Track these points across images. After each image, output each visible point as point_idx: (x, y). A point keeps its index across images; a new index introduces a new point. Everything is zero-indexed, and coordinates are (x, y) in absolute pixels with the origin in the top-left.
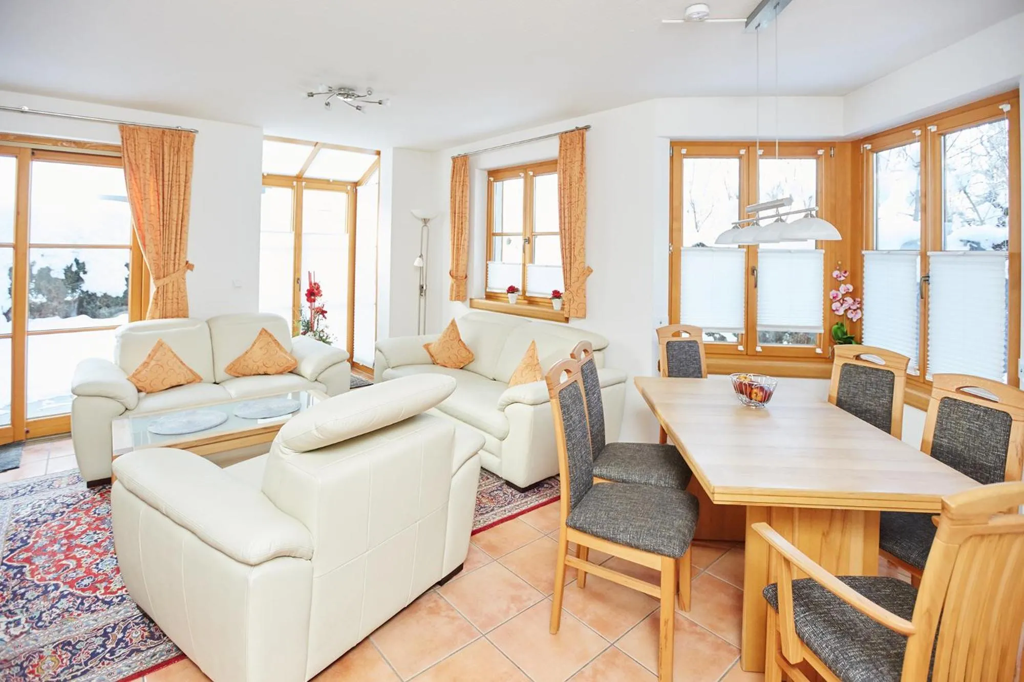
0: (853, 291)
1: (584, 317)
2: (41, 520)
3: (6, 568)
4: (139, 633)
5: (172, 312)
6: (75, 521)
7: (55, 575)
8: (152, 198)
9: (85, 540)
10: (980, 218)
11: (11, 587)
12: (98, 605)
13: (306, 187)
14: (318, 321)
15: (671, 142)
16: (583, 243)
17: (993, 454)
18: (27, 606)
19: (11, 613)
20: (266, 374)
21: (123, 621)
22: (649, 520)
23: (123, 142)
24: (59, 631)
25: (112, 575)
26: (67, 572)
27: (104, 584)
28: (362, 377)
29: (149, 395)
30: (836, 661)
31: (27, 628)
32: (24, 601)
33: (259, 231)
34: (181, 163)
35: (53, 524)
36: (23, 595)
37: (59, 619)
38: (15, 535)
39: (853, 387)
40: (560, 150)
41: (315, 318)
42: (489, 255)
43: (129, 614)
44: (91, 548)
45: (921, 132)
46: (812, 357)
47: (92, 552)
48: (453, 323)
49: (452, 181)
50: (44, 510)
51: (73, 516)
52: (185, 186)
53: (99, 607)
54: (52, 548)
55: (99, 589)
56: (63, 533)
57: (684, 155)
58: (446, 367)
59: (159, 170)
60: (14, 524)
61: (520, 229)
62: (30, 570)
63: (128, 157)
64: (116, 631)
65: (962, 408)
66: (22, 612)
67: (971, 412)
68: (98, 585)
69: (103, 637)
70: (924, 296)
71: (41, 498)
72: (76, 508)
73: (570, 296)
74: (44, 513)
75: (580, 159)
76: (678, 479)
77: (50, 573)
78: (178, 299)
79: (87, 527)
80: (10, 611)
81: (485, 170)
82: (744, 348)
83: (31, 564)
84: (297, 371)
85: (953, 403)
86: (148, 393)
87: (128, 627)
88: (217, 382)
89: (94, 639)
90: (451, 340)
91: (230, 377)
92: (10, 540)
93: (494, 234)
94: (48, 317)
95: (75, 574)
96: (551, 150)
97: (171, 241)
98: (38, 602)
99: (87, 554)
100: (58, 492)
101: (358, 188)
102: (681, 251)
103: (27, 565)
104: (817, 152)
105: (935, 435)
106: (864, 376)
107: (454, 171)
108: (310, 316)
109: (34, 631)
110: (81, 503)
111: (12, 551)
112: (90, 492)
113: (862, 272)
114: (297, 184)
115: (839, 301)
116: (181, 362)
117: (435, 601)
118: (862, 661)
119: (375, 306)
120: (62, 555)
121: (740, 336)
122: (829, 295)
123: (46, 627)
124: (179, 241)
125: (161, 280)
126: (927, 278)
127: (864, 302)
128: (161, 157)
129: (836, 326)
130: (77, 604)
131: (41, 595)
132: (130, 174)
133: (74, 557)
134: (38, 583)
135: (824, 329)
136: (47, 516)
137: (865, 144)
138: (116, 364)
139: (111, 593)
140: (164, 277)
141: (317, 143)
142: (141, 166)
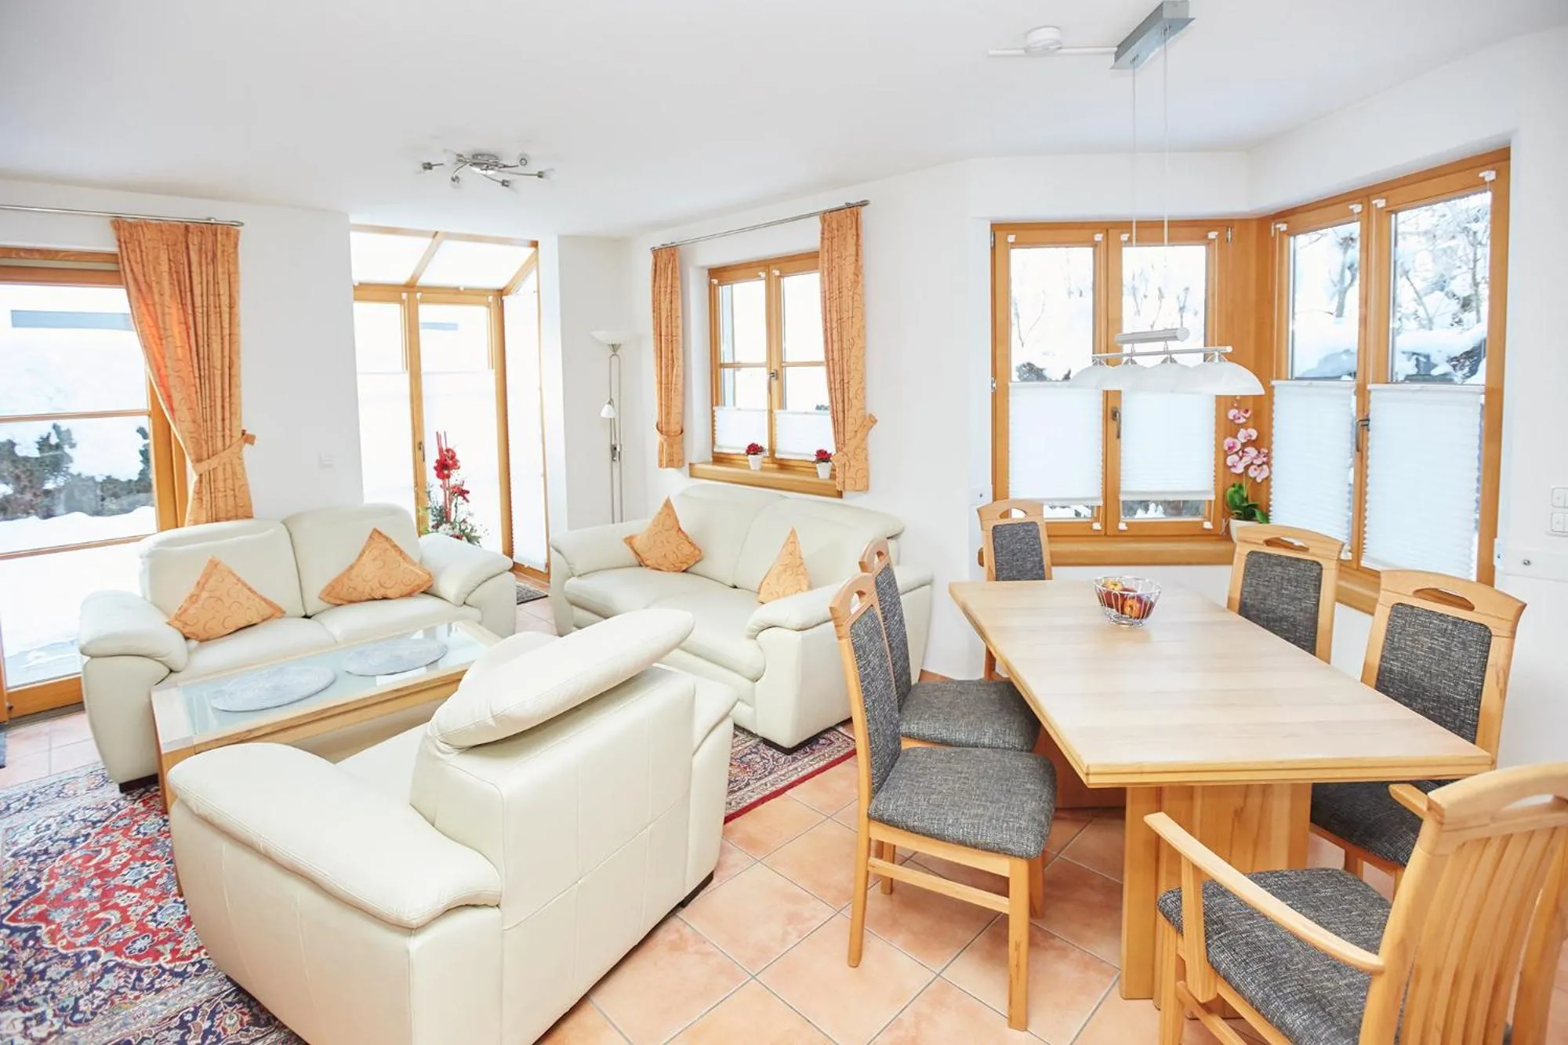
0: (1258, 436)
1: (866, 488)
2: (53, 850)
3: (7, 932)
4: (236, 1018)
5: (227, 511)
6: (109, 848)
7: (90, 938)
8: (176, 334)
9: (129, 877)
10: (1428, 315)
11: (21, 962)
12: (165, 980)
13: (423, 301)
14: (456, 506)
15: (992, 225)
16: (862, 379)
17: (1465, 683)
18: (51, 990)
19: (28, 1004)
20: (385, 598)
21: (208, 1001)
22: (989, 804)
23: (120, 247)
24: (109, 1026)
25: (180, 930)
26: (108, 931)
27: (169, 946)
28: (530, 585)
29: (204, 644)
30: (1267, 1000)
31: (57, 1026)
32: (47, 983)
33: (355, 373)
34: (220, 276)
35: (75, 855)
36: (43, 973)
37: (107, 1007)
38: (15, 878)
39: (1263, 585)
40: (823, 238)
41: (451, 501)
42: (716, 397)
43: (216, 989)
44: (140, 890)
45: (1363, 208)
46: (1199, 535)
47: (144, 896)
48: (668, 504)
49: (654, 286)
50: (56, 833)
51: (103, 841)
52: (230, 314)
53: (166, 983)
54: (78, 894)
55: (163, 954)
56: (92, 869)
57: (1012, 243)
58: (660, 570)
59: (184, 292)
60: (11, 860)
61: (762, 357)
62: (48, 932)
63: (132, 270)
64: (198, 1019)
65: (1422, 619)
66: (45, 1001)
67: (1435, 624)
68: (160, 948)
69: (181, 1029)
70: (1360, 448)
71: (48, 814)
72: (107, 826)
73: (844, 460)
74: (56, 838)
75: (854, 253)
76: (1021, 735)
77: (81, 935)
78: (234, 490)
79: (129, 856)
80: (25, 1000)
81: (703, 267)
82: (1101, 525)
83: (49, 923)
84: (431, 591)
85: (1409, 611)
86: (202, 641)
87: (218, 1010)
88: (309, 614)
89: (166, 1033)
90: (667, 530)
91: (328, 605)
92: (8, 885)
93: (723, 366)
94: (18, 518)
95: (120, 933)
96: (808, 237)
97: (215, 401)
98: (69, 982)
99: (135, 900)
100: (75, 803)
101: (504, 298)
102: (1008, 388)
103: (43, 925)
104: (1207, 236)
105: (1383, 657)
106: (1279, 569)
107: (655, 271)
108: (443, 500)
109: (70, 1029)
110: (114, 817)
111: (14, 904)
112: (125, 799)
113: (1271, 411)
114: (408, 297)
115: (1237, 453)
116: (250, 589)
117: (678, 931)
118: (1302, 1000)
119: (542, 479)
120: (96, 904)
121: (1095, 509)
122: (1223, 445)
123: (87, 1021)
124: (227, 400)
125: (204, 463)
126: (1366, 423)
127: (1274, 454)
128: (187, 270)
129: (1233, 489)
130: (131, 981)
131: (72, 972)
132: (137, 298)
133: (116, 907)
134: (64, 952)
135: (1216, 494)
136: (63, 843)
137: (1279, 223)
138: (145, 598)
139: (183, 959)
140: (209, 458)
141: (436, 233)
142: (154, 284)
